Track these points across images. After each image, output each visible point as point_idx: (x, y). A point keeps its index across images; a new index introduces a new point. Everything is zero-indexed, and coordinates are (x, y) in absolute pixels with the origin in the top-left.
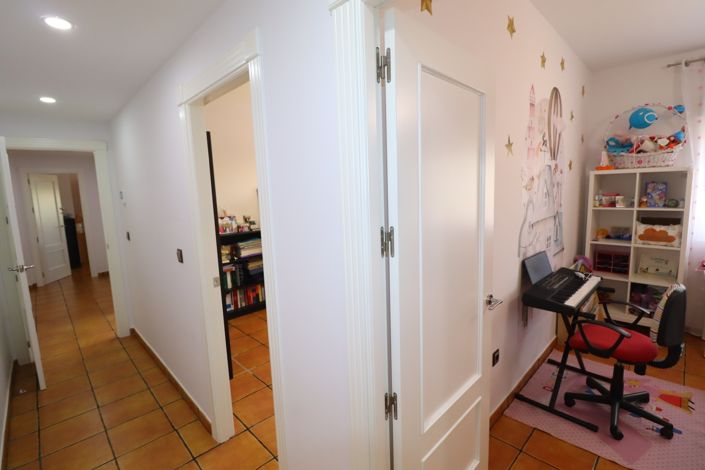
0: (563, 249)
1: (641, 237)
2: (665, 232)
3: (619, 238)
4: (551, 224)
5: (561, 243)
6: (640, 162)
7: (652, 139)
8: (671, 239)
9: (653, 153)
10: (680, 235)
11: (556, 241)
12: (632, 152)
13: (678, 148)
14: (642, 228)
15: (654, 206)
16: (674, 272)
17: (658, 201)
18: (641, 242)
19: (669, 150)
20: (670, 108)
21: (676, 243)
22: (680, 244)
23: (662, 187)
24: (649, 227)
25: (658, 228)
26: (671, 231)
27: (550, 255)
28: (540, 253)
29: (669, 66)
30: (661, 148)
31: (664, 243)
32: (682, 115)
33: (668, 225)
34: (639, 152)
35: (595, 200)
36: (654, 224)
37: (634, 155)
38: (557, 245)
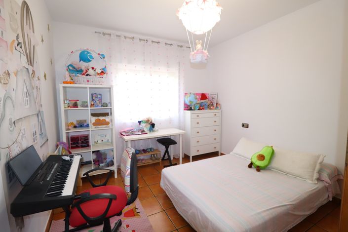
0: (48, 140)
1: (94, 124)
2: (104, 120)
3: (81, 126)
4: (34, 121)
5: (46, 136)
6: (88, 81)
7: (93, 68)
8: (107, 123)
9: (94, 77)
10: (112, 121)
11: (41, 134)
12: (84, 74)
13: (104, 76)
14: (94, 119)
15: (97, 107)
16: (110, 140)
17: (98, 104)
18: (94, 127)
19: (101, 76)
20: (99, 54)
21: (110, 125)
22: (112, 125)
23: (99, 96)
24: (97, 118)
25: (101, 118)
26: (107, 119)
27: (37, 148)
28: (27, 148)
29: (96, 32)
30: (98, 74)
31: (105, 126)
32: (105, 59)
33: (105, 116)
34: (87, 75)
35: (64, 103)
36: (99, 116)
37: (85, 76)
38: (43, 138)
